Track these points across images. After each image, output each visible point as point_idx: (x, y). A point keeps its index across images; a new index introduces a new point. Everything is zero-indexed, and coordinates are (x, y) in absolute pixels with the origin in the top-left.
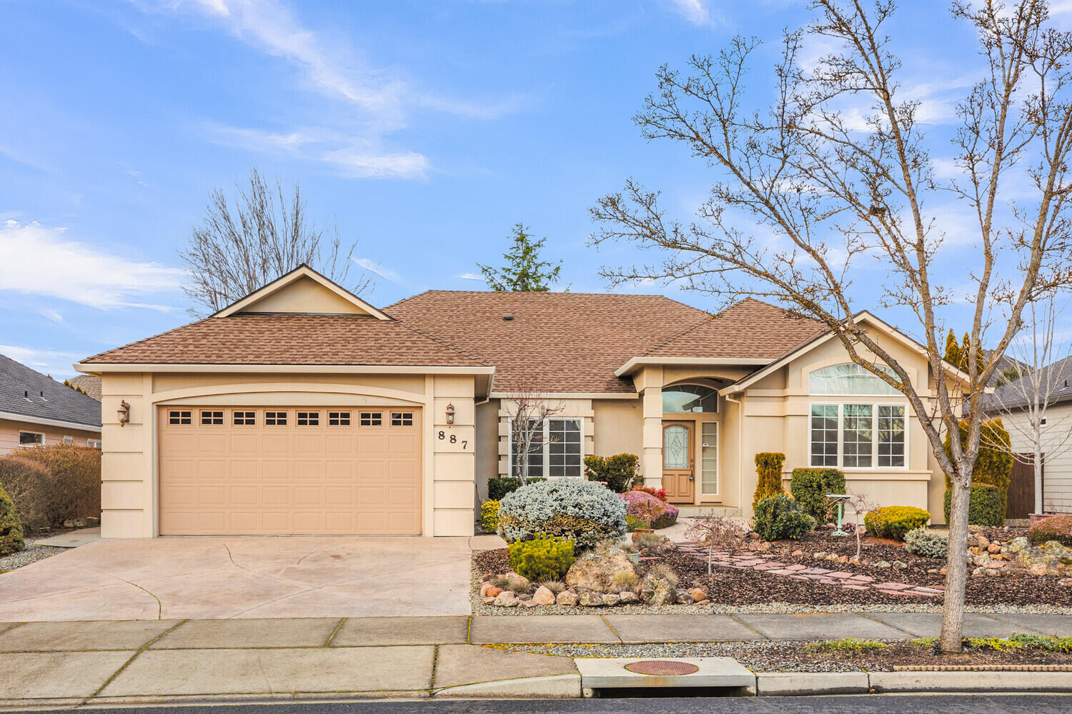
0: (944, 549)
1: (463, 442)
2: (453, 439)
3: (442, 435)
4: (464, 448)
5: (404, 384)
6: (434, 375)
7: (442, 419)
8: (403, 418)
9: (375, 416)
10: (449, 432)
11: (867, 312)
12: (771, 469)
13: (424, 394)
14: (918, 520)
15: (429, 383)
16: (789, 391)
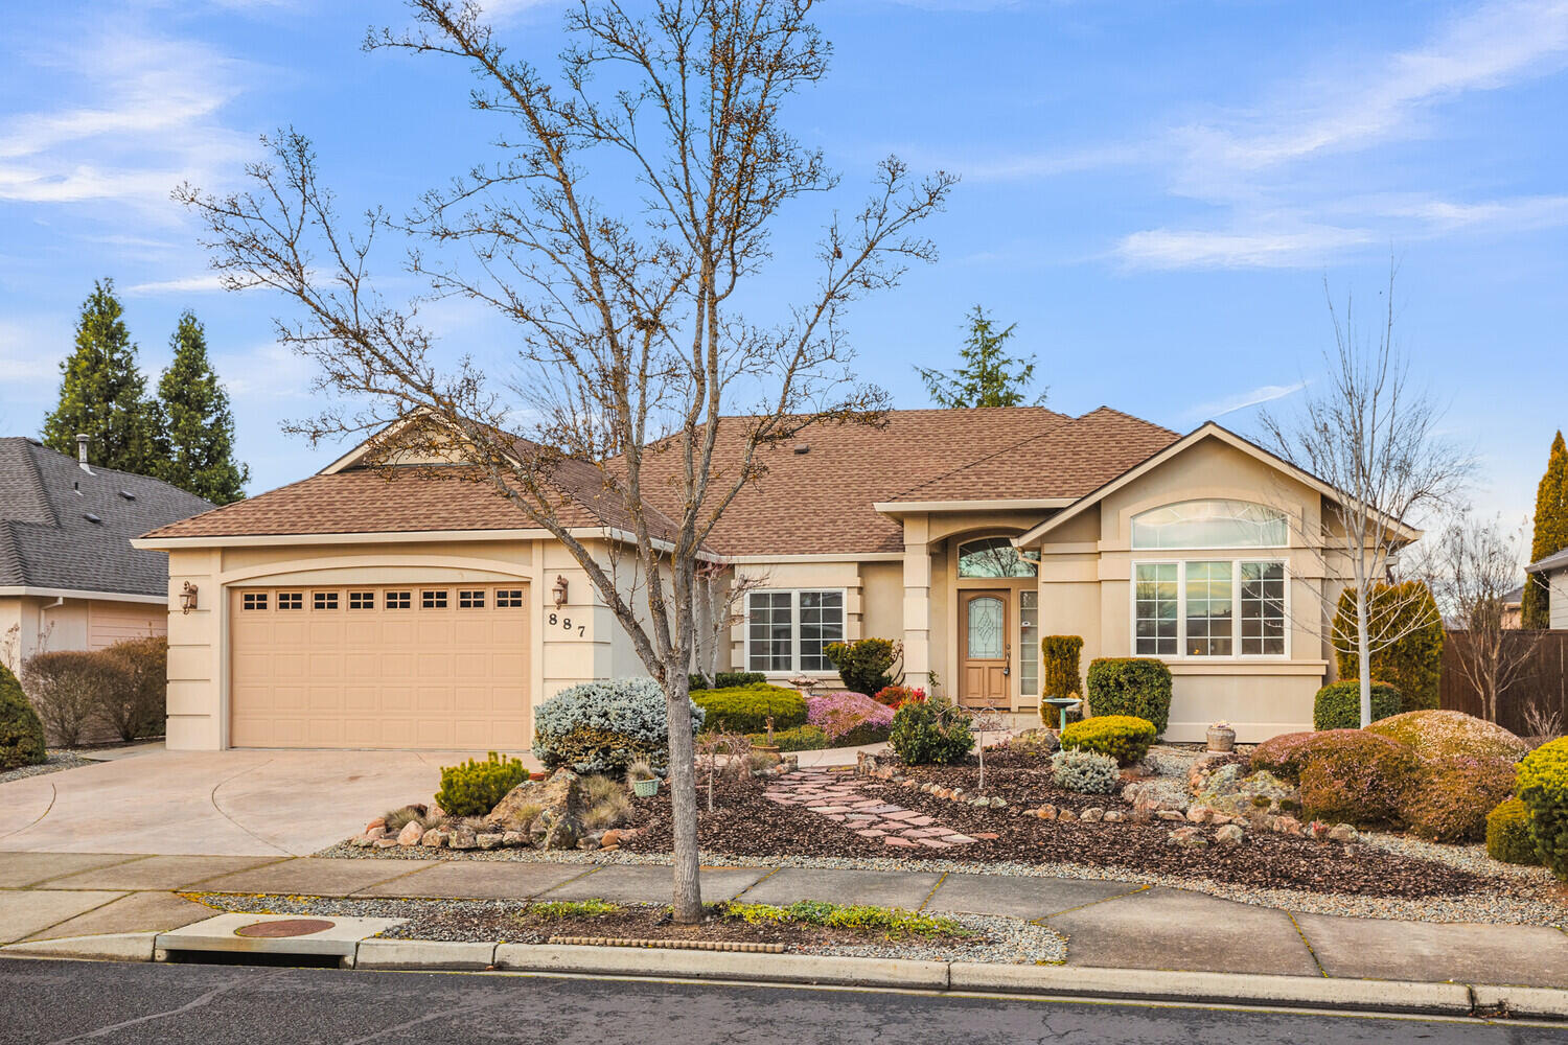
0: (1095, 781)
1: (580, 627)
2: (567, 624)
3: (553, 619)
4: (581, 635)
5: (507, 553)
6: (543, 540)
7: (552, 598)
8: (511, 597)
9: (476, 595)
10: (562, 614)
11: (1214, 424)
12: (1059, 660)
13: (531, 565)
14: (1118, 738)
15: (537, 551)
16: (1101, 546)
